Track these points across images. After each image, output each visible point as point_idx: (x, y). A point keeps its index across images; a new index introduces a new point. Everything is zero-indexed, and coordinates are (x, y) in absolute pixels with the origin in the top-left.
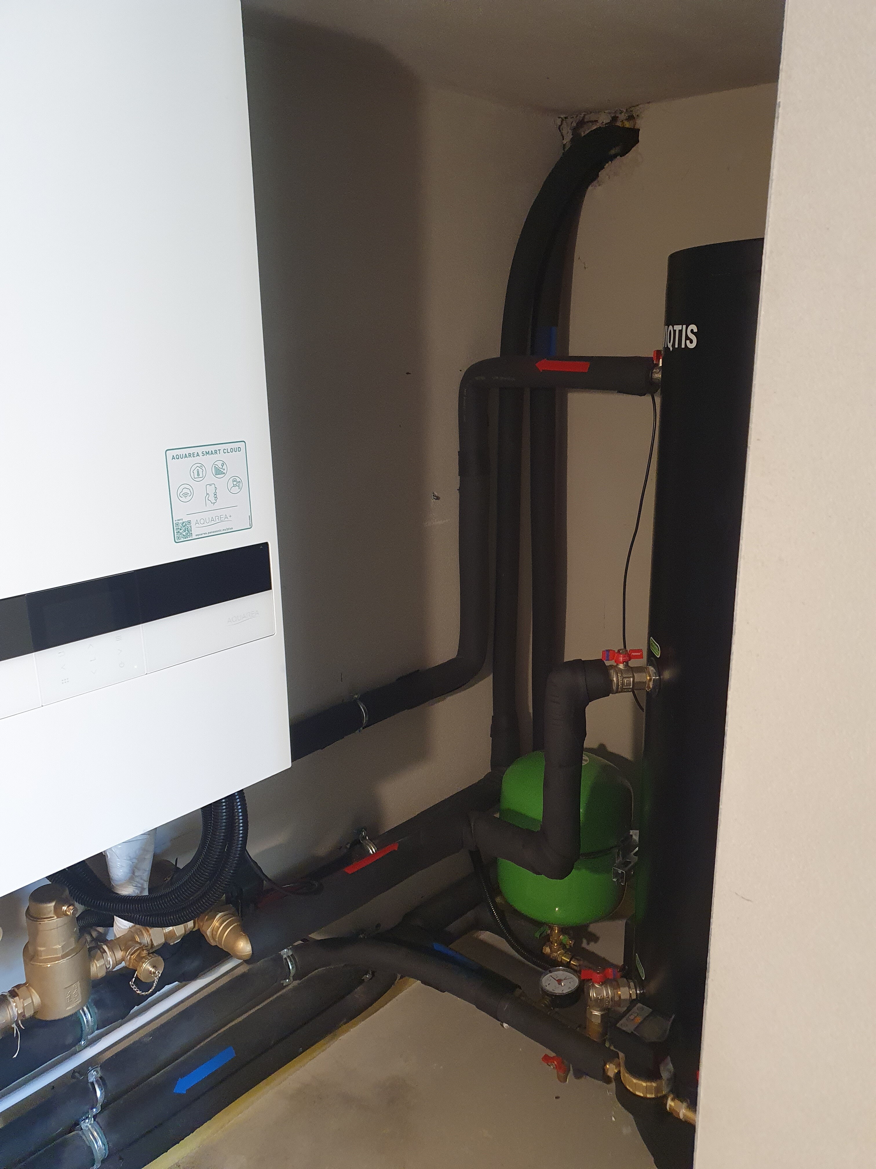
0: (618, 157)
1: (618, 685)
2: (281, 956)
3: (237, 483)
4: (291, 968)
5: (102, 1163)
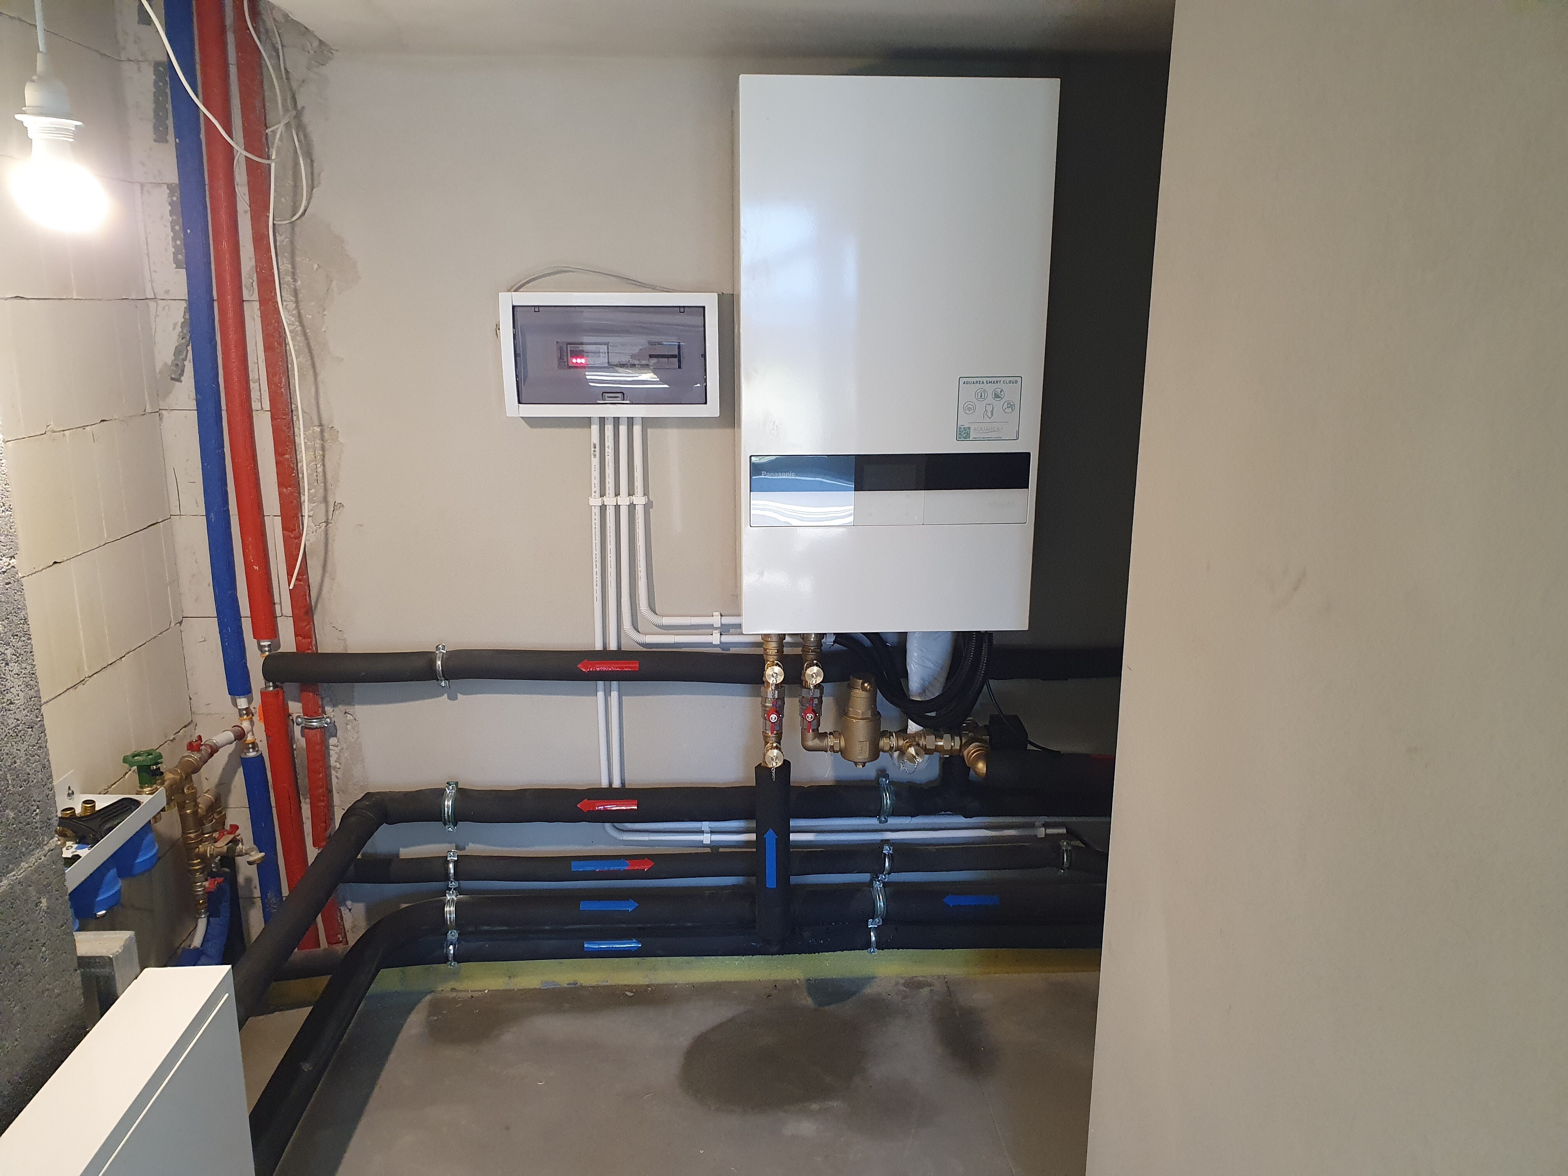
2: (1059, 847)
3: (1011, 406)
4: (1065, 860)
5: (881, 920)
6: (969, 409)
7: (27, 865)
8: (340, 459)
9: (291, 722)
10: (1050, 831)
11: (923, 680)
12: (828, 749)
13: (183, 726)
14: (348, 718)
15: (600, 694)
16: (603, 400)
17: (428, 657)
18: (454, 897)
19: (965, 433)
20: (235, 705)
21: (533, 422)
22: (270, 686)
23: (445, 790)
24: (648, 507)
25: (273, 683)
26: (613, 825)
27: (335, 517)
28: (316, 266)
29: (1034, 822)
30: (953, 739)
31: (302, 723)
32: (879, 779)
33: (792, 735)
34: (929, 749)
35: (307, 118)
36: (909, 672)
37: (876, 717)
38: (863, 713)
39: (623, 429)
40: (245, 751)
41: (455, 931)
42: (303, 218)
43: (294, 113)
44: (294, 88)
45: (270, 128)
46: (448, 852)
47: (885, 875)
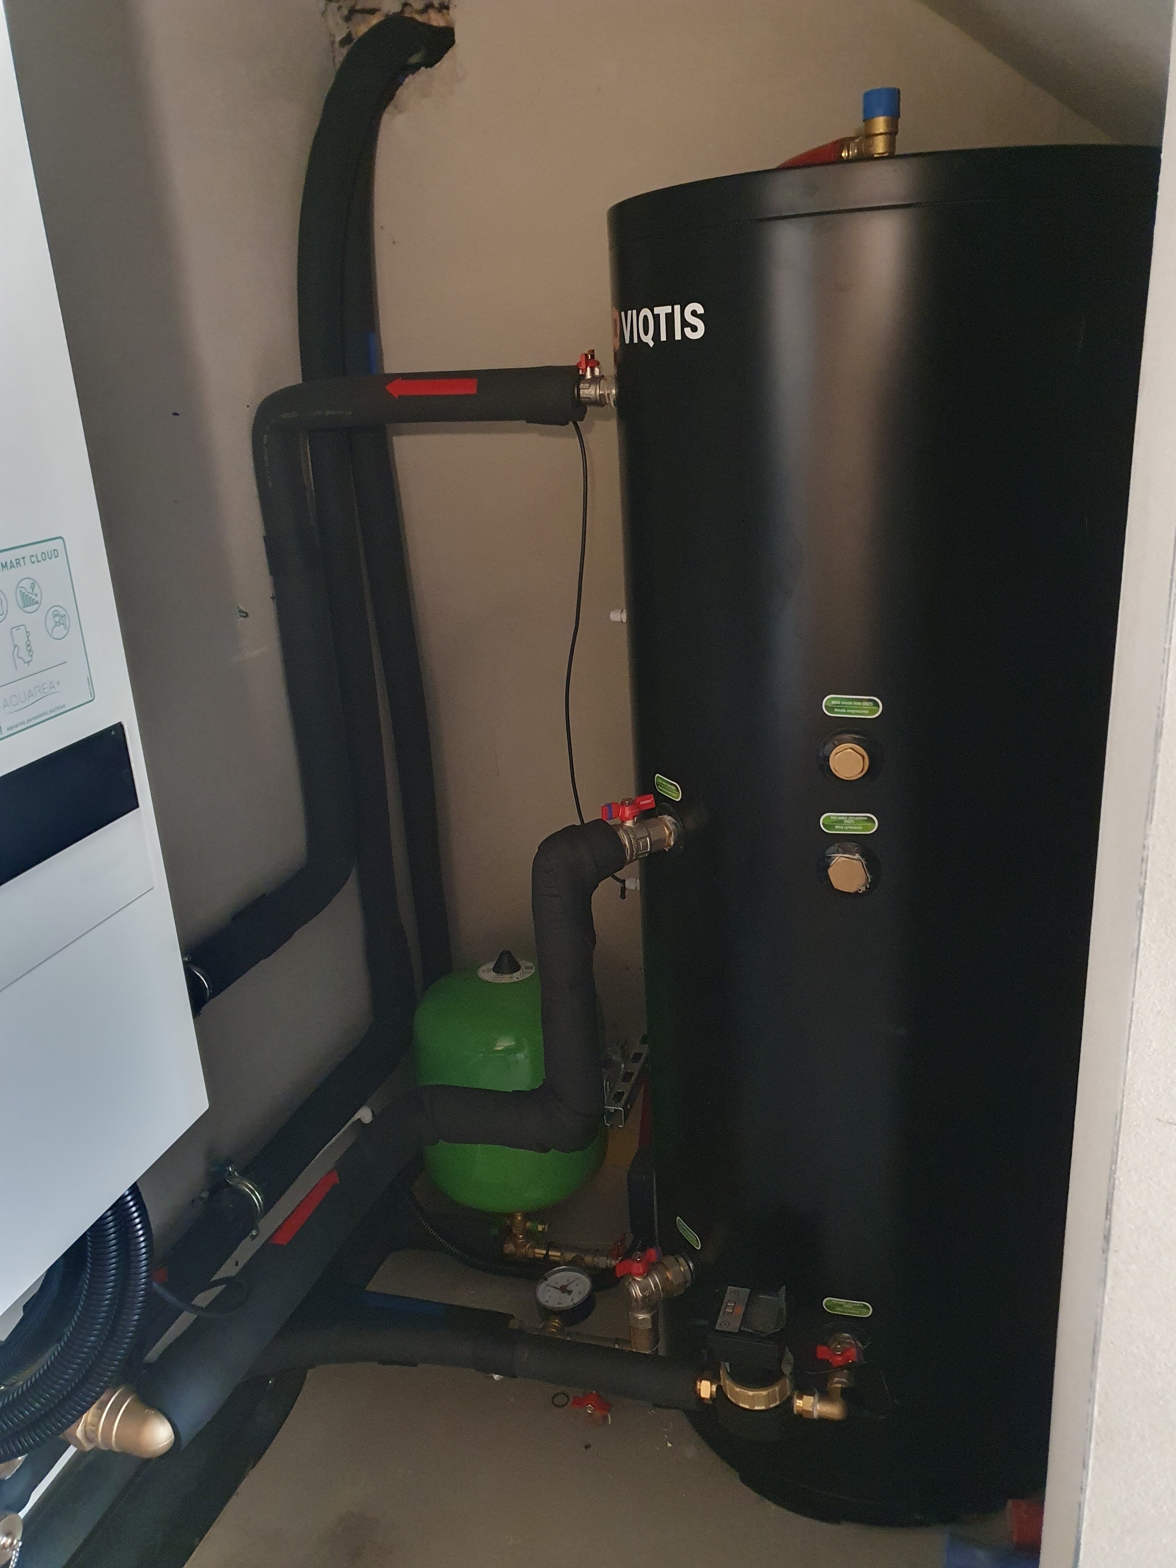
0: (423, 68)
1: (632, 851)
3: (60, 617)
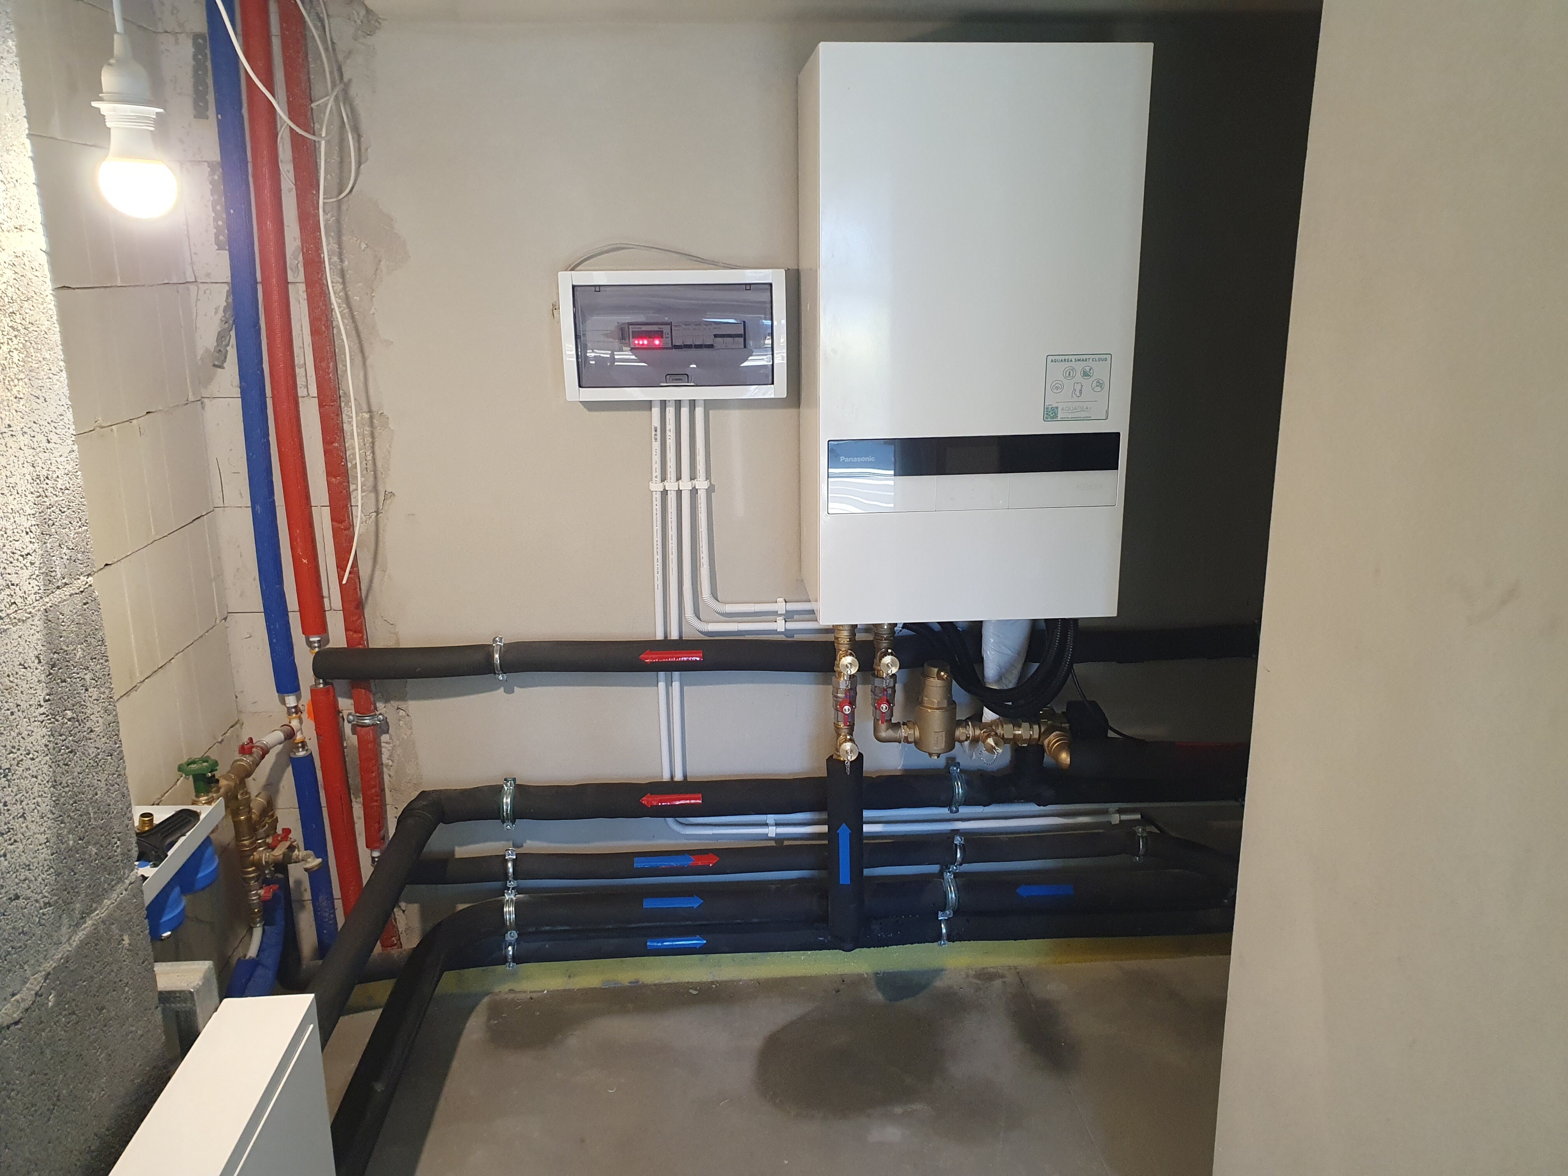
2: (1135, 833)
3: (1100, 384)
4: (1141, 847)
5: (952, 912)
6: (1057, 388)
7: (109, 902)
8: (390, 446)
9: (341, 719)
10: (1124, 817)
11: (1000, 666)
12: (902, 740)
13: (230, 726)
14: (400, 714)
15: (662, 685)
16: (667, 383)
17: (486, 650)
18: (512, 896)
19: (1052, 414)
20: (283, 702)
21: (591, 406)
22: (320, 684)
23: (503, 787)
24: (710, 491)
25: (323, 680)
26: (676, 820)
27: (386, 508)
28: (363, 246)
29: (1108, 809)
30: (1031, 727)
31: (353, 721)
32: (949, 768)
33: (865, 725)
34: (1007, 739)
35: (353, 91)
36: (985, 658)
37: (951, 705)
38: (938, 702)
39: (685, 411)
40: (294, 750)
41: (514, 932)
42: (350, 196)
43: (342, 86)
44: (340, 60)
45: (315, 101)
46: (507, 850)
47: (956, 866)
